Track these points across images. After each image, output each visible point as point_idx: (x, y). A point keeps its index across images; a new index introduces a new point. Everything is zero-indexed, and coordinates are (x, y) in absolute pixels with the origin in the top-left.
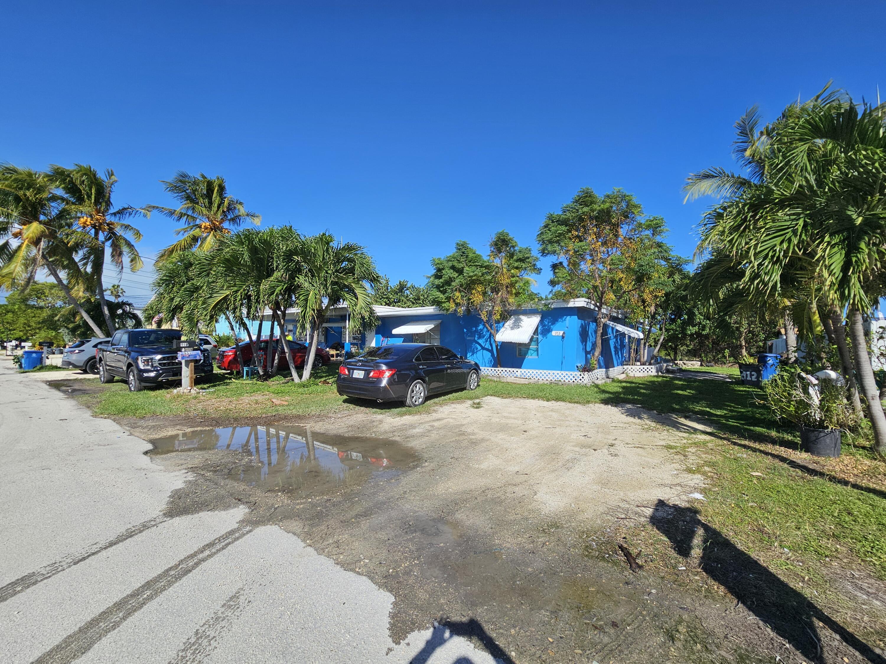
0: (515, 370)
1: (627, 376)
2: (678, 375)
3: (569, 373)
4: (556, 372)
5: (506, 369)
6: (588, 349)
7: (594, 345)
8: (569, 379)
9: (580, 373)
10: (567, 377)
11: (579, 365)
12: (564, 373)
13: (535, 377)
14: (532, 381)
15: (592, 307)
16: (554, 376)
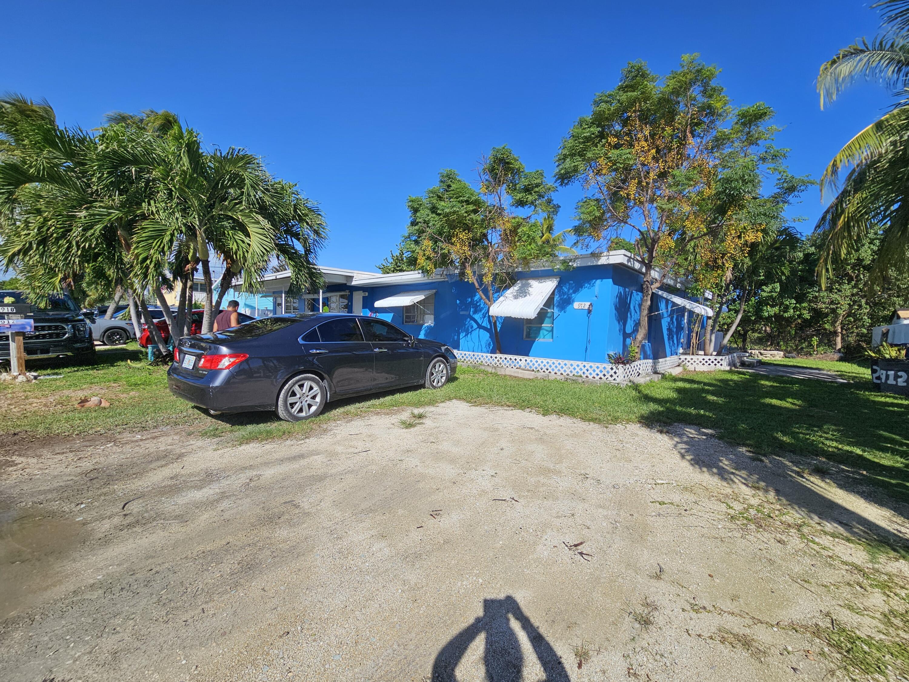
0: (518, 357)
1: (685, 369)
2: (762, 371)
3: (594, 365)
4: (575, 363)
5: (506, 356)
6: (629, 330)
7: (637, 325)
8: (594, 374)
9: (610, 366)
10: (591, 371)
11: (612, 353)
12: (588, 365)
13: (544, 369)
14: (540, 375)
15: (637, 266)
16: (572, 368)
